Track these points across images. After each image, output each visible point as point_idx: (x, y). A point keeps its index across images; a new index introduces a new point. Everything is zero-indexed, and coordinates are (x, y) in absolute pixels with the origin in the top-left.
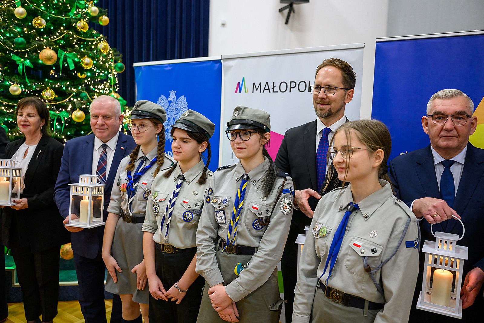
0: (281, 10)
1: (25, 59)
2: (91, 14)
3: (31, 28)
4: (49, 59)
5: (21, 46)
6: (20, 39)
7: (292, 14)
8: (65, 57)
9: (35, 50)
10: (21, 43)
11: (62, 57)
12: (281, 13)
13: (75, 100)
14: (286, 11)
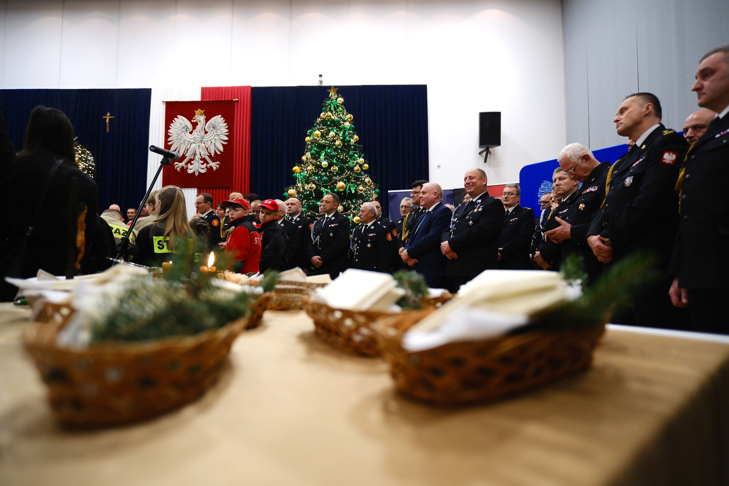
0: (480, 153)
1: (328, 189)
2: (360, 163)
3: (330, 172)
4: (342, 187)
5: (326, 182)
6: (325, 178)
7: (489, 155)
8: (350, 186)
9: (333, 184)
10: (327, 180)
11: (348, 186)
12: (480, 155)
13: (354, 211)
14: (484, 153)
